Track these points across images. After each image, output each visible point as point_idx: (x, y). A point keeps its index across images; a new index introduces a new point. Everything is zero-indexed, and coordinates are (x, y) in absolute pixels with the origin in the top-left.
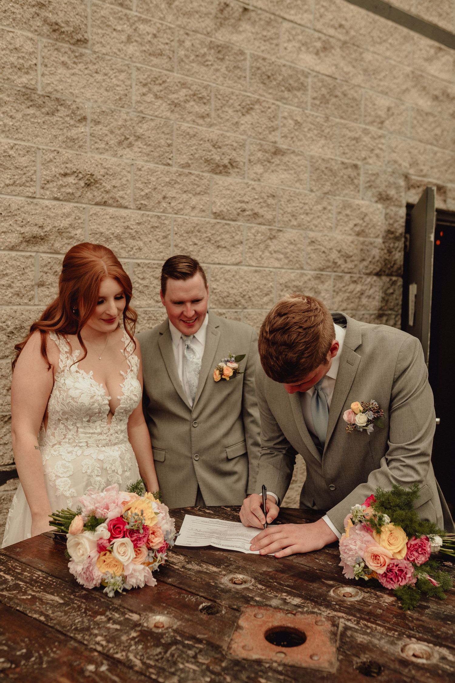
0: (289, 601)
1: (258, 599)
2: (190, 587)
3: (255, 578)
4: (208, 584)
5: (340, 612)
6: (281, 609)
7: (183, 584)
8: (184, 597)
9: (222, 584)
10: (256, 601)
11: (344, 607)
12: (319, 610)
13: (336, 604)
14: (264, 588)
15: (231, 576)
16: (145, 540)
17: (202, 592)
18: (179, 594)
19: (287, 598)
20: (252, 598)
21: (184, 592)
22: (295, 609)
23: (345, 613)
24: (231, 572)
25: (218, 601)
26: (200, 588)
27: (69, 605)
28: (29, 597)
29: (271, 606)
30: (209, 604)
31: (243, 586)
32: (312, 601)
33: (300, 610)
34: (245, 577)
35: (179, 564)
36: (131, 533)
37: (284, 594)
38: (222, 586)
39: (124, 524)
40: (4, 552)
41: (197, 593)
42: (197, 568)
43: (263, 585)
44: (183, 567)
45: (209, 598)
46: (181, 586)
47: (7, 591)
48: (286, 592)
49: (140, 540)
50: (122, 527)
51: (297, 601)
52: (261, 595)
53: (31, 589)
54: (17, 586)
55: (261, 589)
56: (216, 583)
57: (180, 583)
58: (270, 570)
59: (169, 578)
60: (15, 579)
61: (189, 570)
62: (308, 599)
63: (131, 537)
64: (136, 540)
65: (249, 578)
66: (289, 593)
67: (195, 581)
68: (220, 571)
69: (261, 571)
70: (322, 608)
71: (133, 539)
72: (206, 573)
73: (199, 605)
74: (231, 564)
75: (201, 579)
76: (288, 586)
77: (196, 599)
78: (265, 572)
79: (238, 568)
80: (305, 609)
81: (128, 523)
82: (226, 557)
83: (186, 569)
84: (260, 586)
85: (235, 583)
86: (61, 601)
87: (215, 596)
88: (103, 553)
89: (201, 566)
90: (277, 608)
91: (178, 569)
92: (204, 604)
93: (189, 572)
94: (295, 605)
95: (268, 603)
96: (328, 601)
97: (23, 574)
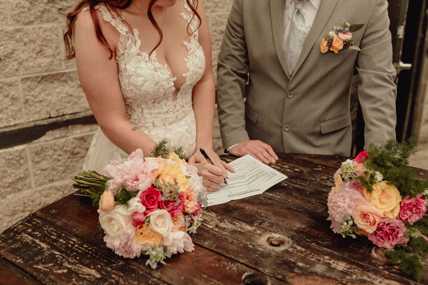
0: (333, 266)
1: (301, 264)
2: (228, 252)
3: (292, 238)
4: (246, 247)
5: (391, 279)
6: (329, 278)
7: (221, 248)
8: (224, 264)
9: (260, 246)
10: (300, 268)
11: (393, 273)
12: (369, 277)
13: (384, 269)
14: (303, 250)
15: (267, 236)
16: (181, 207)
17: (242, 257)
18: (219, 261)
19: (331, 262)
20: (294, 263)
21: (223, 258)
22: (344, 278)
23: (398, 281)
24: (265, 230)
25: (261, 269)
26: (238, 253)
27: (106, 281)
28: (65, 271)
29: (316, 274)
30: (252, 273)
31: (282, 248)
32: (357, 265)
33: (348, 277)
34: (282, 236)
35: (212, 223)
36: (167, 203)
37: (326, 257)
38: (260, 249)
39: (157, 194)
40: (39, 214)
41: (236, 259)
42: (230, 226)
43: (302, 246)
44: (217, 226)
45: (251, 265)
46: (219, 251)
47: (43, 263)
48: (327, 254)
49: (176, 209)
50: (155, 197)
51: (341, 266)
52: (303, 260)
53: (67, 260)
54: (52, 257)
55: (301, 252)
56: (253, 245)
57: (217, 247)
58: (303, 226)
59: (205, 241)
60: (51, 248)
61: (224, 229)
62: (353, 263)
63: (167, 207)
64: (173, 209)
65: (286, 239)
66: (332, 256)
67: (232, 243)
68: (255, 230)
69: (295, 229)
70: (371, 274)
71: (170, 209)
72: (241, 233)
73: (241, 276)
74: (264, 221)
75: (238, 240)
76: (327, 246)
77: (237, 267)
78: (299, 228)
79: (271, 225)
80: (354, 277)
81: (162, 193)
82: (257, 212)
83: (220, 228)
84: (299, 248)
85: (271, 244)
86: (98, 276)
87: (256, 263)
88: (138, 226)
89: (234, 224)
90: (323, 276)
91: (212, 230)
92: (246, 274)
93: (224, 233)
94: (342, 272)
95: (312, 269)
96: (374, 265)
97: (58, 241)
